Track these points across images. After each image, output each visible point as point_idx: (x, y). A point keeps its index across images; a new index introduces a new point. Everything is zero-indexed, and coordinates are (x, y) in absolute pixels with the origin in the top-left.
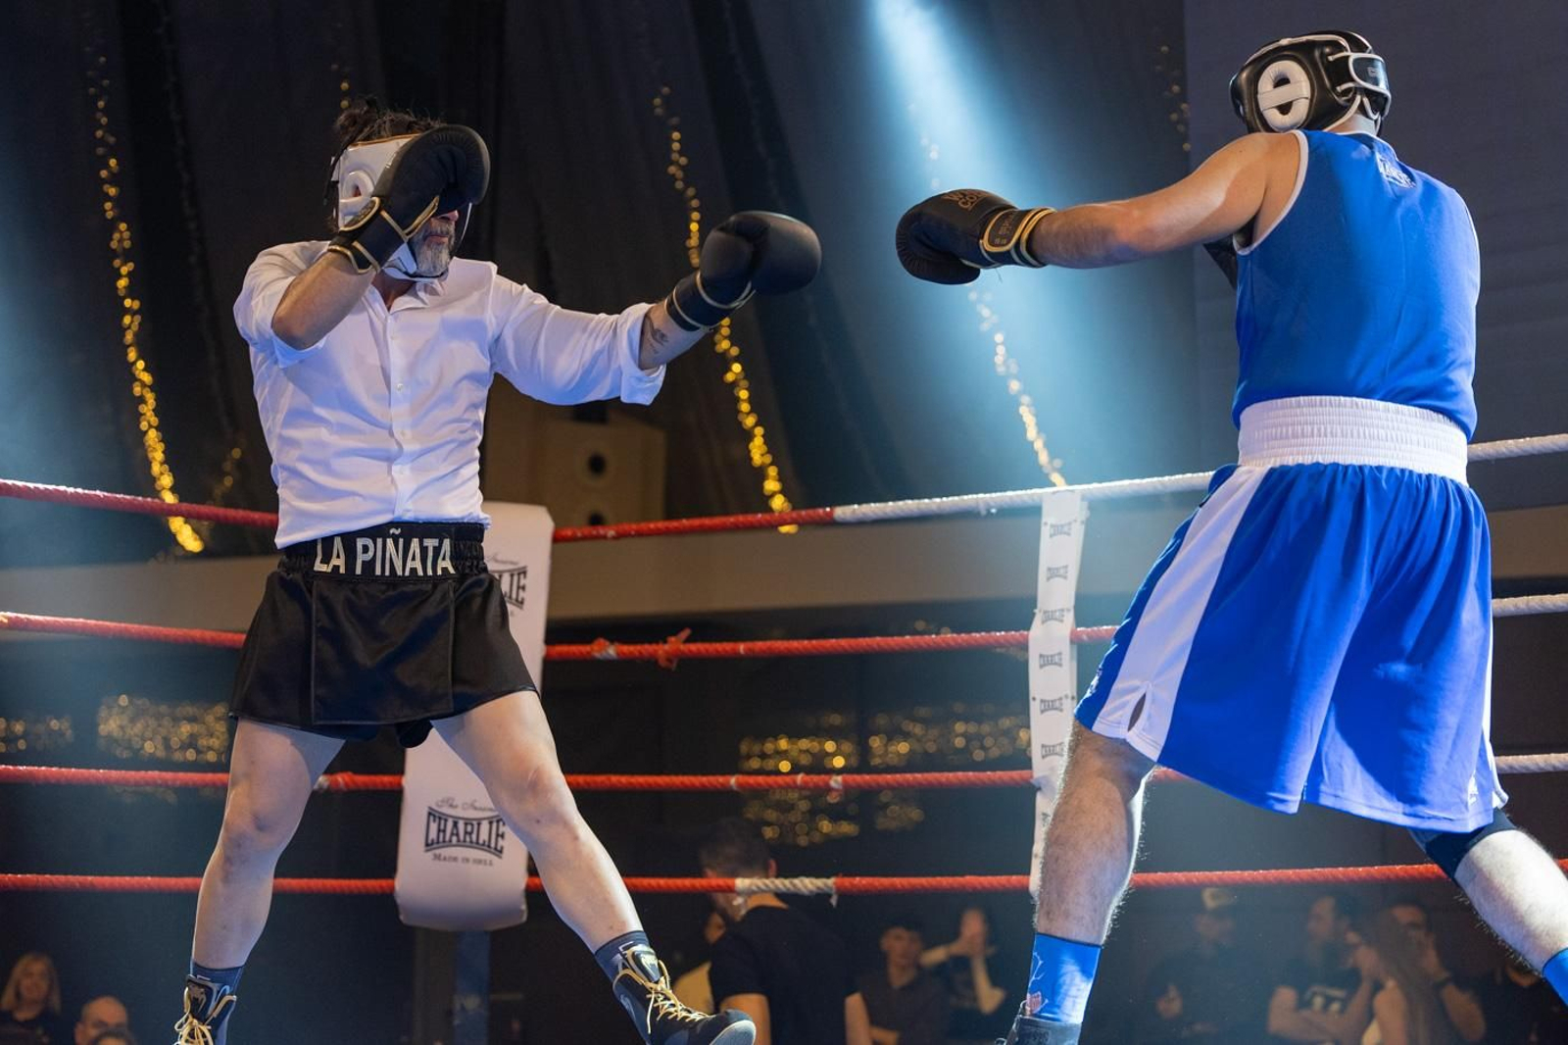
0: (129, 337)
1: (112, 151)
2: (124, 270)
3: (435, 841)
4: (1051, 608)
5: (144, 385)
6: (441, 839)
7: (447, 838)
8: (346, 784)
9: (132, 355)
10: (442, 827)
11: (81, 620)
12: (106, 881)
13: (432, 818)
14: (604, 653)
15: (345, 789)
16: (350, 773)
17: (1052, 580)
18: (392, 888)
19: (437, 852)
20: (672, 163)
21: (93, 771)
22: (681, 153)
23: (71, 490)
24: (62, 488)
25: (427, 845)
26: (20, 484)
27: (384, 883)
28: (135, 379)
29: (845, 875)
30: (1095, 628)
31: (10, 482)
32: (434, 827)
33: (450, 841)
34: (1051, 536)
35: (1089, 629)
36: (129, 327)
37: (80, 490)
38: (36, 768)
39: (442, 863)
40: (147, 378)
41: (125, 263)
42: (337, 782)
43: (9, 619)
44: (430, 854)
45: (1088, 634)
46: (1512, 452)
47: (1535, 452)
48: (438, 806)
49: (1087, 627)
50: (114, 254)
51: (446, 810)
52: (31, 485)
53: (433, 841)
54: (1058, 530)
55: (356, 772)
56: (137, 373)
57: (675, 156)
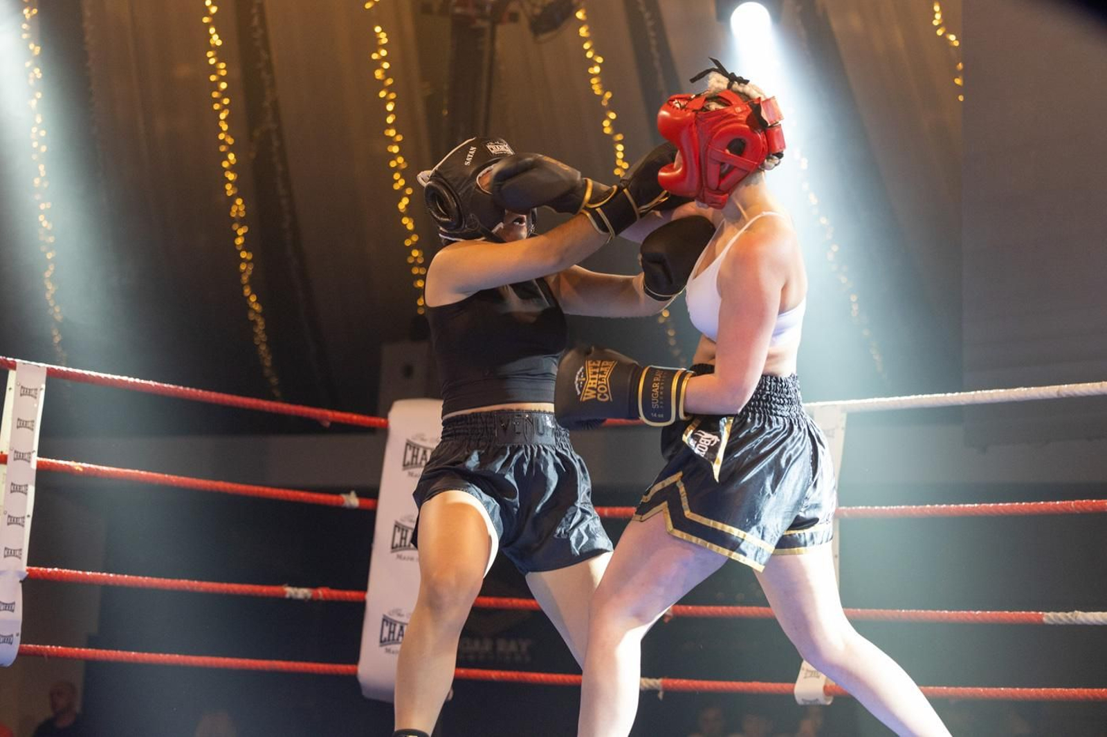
0: (245, 279)
1: (231, 149)
2: (241, 232)
3: (387, 639)
5: (256, 312)
6: (391, 638)
7: (396, 638)
8: (324, 596)
9: (247, 291)
10: (392, 629)
11: (137, 471)
12: (146, 657)
13: (385, 623)
15: (323, 599)
16: (328, 589)
18: (356, 672)
19: (389, 647)
20: (618, 167)
21: (140, 578)
22: (624, 160)
23: (131, 380)
24: (125, 378)
25: (381, 642)
26: (94, 374)
27: (349, 667)
28: (249, 308)
29: (670, 677)
30: (854, 508)
31: (86, 372)
32: (386, 629)
33: (398, 639)
35: (849, 508)
36: (245, 271)
37: (138, 380)
38: (99, 574)
39: (392, 655)
40: (257, 307)
41: (240, 227)
42: (318, 594)
43: (84, 468)
44: (383, 648)
45: (848, 512)
48: (390, 614)
49: (848, 506)
50: (233, 220)
51: (395, 618)
52: (103, 375)
53: (385, 639)
55: (332, 588)
56: (250, 304)
57: (619, 163)
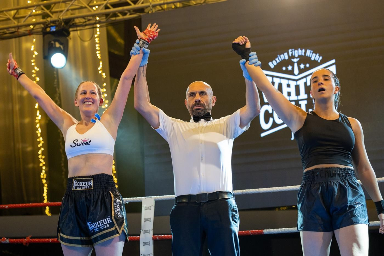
4: (146, 229)
14: (5, 241)
17: (146, 222)
34: (145, 210)
46: (277, 190)
47: (284, 191)
49: (157, 235)
54: (147, 208)
